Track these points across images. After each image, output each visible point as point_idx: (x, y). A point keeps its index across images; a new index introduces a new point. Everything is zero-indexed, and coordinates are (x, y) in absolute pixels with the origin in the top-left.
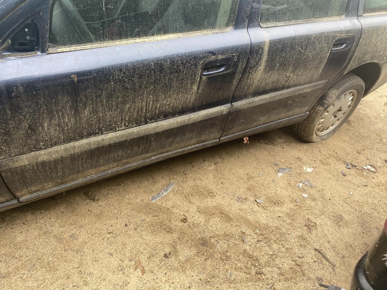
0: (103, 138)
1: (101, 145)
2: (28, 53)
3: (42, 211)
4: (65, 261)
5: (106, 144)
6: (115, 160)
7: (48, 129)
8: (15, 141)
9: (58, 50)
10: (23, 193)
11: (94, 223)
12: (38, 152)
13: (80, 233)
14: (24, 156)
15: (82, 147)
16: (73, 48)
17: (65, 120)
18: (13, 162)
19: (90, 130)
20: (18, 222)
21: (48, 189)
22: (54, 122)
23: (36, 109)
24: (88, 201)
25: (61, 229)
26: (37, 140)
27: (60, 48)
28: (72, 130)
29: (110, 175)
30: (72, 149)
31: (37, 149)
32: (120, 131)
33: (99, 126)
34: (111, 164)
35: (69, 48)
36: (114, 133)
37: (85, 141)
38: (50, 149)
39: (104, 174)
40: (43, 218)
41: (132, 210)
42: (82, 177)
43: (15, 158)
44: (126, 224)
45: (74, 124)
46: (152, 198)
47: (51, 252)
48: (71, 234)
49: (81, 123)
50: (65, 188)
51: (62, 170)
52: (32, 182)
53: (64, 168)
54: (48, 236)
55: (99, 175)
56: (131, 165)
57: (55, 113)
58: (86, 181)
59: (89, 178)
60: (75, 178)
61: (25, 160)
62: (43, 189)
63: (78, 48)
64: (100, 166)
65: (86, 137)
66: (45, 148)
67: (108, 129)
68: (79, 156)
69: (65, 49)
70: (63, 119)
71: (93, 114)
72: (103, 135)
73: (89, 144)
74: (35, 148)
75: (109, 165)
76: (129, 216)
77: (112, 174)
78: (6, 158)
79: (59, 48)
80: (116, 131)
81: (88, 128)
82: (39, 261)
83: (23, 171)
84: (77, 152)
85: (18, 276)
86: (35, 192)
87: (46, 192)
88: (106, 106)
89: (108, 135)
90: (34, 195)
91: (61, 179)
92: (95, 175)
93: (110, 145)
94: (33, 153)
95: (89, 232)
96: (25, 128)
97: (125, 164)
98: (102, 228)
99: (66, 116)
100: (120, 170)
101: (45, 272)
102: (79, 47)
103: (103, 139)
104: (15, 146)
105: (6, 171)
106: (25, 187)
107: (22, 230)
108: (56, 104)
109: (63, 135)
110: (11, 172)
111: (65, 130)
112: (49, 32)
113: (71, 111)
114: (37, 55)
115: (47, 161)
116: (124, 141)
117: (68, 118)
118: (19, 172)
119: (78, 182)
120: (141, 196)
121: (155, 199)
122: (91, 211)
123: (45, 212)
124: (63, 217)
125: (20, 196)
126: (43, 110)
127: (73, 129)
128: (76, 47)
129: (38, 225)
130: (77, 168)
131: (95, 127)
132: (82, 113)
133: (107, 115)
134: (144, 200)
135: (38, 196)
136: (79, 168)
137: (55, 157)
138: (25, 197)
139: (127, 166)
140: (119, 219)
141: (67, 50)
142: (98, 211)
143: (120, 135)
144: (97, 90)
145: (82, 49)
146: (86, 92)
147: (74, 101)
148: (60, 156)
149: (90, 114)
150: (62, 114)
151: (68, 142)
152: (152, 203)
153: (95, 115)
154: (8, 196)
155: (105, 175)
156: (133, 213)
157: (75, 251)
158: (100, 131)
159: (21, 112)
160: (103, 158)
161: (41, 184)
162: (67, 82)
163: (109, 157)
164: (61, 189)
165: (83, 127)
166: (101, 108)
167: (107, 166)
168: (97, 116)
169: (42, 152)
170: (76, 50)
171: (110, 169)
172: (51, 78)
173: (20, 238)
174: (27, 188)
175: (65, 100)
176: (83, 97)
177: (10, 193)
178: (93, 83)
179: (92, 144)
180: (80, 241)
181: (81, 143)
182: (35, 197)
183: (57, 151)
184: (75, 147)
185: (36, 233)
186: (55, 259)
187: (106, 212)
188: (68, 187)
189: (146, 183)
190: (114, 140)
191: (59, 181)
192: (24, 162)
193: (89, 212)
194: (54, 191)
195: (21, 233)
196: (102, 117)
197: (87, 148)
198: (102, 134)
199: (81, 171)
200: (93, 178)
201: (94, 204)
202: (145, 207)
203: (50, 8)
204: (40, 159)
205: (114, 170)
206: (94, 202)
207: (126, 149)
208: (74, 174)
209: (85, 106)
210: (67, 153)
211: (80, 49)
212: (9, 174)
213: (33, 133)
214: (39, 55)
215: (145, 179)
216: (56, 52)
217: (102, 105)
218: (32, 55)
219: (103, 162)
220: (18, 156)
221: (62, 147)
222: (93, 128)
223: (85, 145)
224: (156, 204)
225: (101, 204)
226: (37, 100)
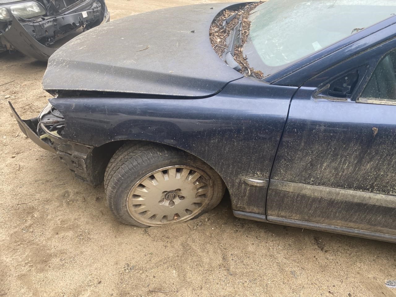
0: (371, 196)
1: (364, 202)
2: (339, 98)
3: (273, 235)
4: (281, 293)
5: (370, 203)
6: (369, 223)
7: (325, 169)
8: (293, 169)
9: (368, 101)
10: (274, 213)
11: (316, 272)
12: (305, 185)
13: (301, 274)
14: (293, 184)
15: (345, 196)
16: (384, 102)
17: (344, 167)
18: (282, 185)
19: (362, 183)
20: (253, 233)
21: (293, 220)
22: (334, 165)
23: (325, 148)
24: (317, 247)
25: (285, 261)
26: (310, 175)
27: (371, 100)
28: (345, 177)
29: (355, 234)
30: (335, 194)
31: (306, 182)
32: (392, 196)
33: (373, 184)
34: (363, 224)
35: (379, 101)
36: (385, 195)
37: (351, 192)
38: (316, 186)
39: (349, 230)
40: (273, 241)
41: (360, 282)
42: (327, 223)
43: (285, 183)
44: (350, 293)
45: (350, 173)
46: (388, 282)
47: (271, 276)
48: (292, 270)
49: (357, 174)
50: (308, 226)
51: (315, 209)
52: (285, 208)
53: (318, 208)
54: (273, 260)
55: (344, 229)
56: (382, 235)
57: (339, 157)
58: (328, 229)
59: (333, 227)
60: (321, 222)
61: (292, 188)
62: (289, 217)
63: (389, 103)
64: (351, 221)
65: (354, 189)
66: (313, 184)
67: (381, 190)
68: (337, 204)
69: (375, 101)
70: (343, 164)
71: (374, 169)
72: (372, 194)
73: (354, 197)
74: (305, 180)
75: (360, 225)
76: (355, 286)
77: (357, 235)
78: (279, 180)
79: (369, 100)
80: (388, 195)
81: (361, 181)
82: (260, 278)
83: (285, 195)
84: (339, 199)
85: (241, 281)
86: (282, 217)
87: (290, 221)
88: (393, 167)
89: (378, 195)
90: (280, 219)
91: (309, 217)
92: (340, 228)
93: (374, 206)
94: (301, 184)
95: (309, 278)
96: (307, 161)
97: (376, 231)
98: (323, 283)
99: (348, 163)
100: (368, 235)
101: (262, 291)
102: (391, 102)
103: (370, 198)
104: (291, 173)
105: (273, 190)
106: (278, 209)
107: (253, 242)
108: (345, 149)
109: (334, 178)
110: (276, 192)
111: (338, 175)
112: (367, 84)
113: (354, 160)
114: (346, 102)
115: (308, 195)
116: (392, 208)
117: (348, 165)
118: (281, 195)
119: (321, 226)
120: (375, 273)
121: (392, 285)
122: (317, 259)
123: (276, 237)
124: (290, 250)
125: (269, 215)
126: (331, 151)
127: (347, 177)
128: (387, 102)
129: (268, 245)
130: (329, 214)
131: (369, 183)
132: (363, 166)
133: (387, 175)
134: (378, 279)
135: (283, 222)
136: (331, 214)
137: (317, 195)
138: (272, 218)
139: (378, 234)
140: (344, 284)
141: (377, 103)
142: (324, 263)
143: (390, 200)
144: (392, 148)
145: (393, 104)
146: (379, 147)
147: (363, 151)
148: (322, 196)
149: (371, 169)
150: (345, 160)
151: (335, 186)
152: (387, 287)
153: (375, 171)
154: (262, 210)
155: (350, 232)
156: (361, 286)
157: (292, 289)
158: (371, 189)
159: (312, 147)
160: (359, 215)
161: (291, 213)
162: (366, 132)
163: (365, 217)
164: (304, 225)
165: (357, 178)
166: (385, 167)
167: (357, 224)
168: (377, 173)
169: (309, 187)
170: (387, 104)
171: (358, 228)
172: (353, 126)
173: (251, 248)
174: (279, 211)
175: (355, 148)
176: (374, 151)
177: (265, 209)
178: (391, 141)
179: (356, 198)
180: (298, 282)
181: (347, 192)
182: (280, 221)
183: (321, 191)
184: (338, 194)
185: (264, 251)
186: (273, 285)
187: (332, 268)
188: (310, 226)
189: (385, 261)
190: (381, 202)
191: (307, 217)
192: (290, 189)
193: (314, 259)
194: (297, 224)
195: (253, 244)
196: (382, 175)
197: (350, 199)
198: (372, 192)
199: (331, 217)
200: (337, 230)
201: (321, 254)
202: (377, 288)
203: (378, 63)
204: (304, 192)
205: (361, 231)
206: (322, 251)
207: (389, 217)
208: (323, 217)
209: (371, 159)
210: (329, 196)
211: (391, 104)
212: (274, 193)
213: (311, 168)
214: (349, 102)
215: (384, 255)
216: (366, 102)
217: (389, 164)
218: (342, 101)
219: (357, 219)
220: (289, 182)
221: (328, 189)
222: (366, 183)
223: (349, 196)
224: (391, 291)
225: (328, 257)
226: (330, 141)
